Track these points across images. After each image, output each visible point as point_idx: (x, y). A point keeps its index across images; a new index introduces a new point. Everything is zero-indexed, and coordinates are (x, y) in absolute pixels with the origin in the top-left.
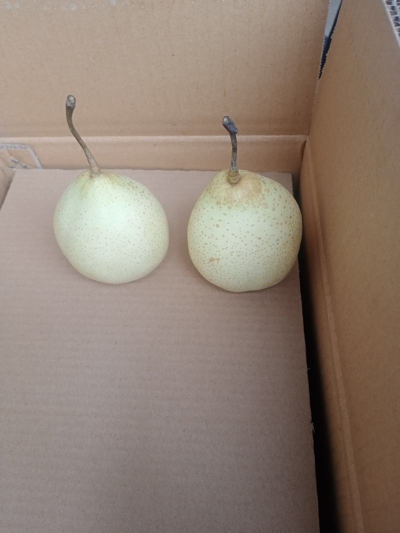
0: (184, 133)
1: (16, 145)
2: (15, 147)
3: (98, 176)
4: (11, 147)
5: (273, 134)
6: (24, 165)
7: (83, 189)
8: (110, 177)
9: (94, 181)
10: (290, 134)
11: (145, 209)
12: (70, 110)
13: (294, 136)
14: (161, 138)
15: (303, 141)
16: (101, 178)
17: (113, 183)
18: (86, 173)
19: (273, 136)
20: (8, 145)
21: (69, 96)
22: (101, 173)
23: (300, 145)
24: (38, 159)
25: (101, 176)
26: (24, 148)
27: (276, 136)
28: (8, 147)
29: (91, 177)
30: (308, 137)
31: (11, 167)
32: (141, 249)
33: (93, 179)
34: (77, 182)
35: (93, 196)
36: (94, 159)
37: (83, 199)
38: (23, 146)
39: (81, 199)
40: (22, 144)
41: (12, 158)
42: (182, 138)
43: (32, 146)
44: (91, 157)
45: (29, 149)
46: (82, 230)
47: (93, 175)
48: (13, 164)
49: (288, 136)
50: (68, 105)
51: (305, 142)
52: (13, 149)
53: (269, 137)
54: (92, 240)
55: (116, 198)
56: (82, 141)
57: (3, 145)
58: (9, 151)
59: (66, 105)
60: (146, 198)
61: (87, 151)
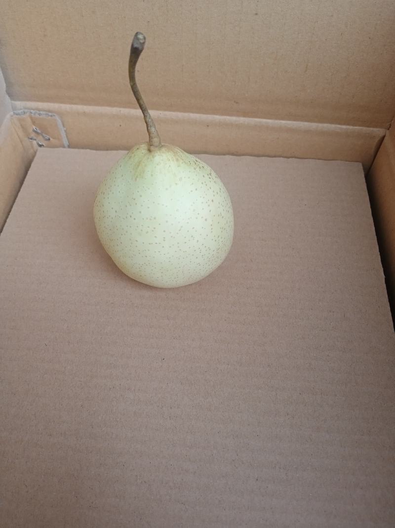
0: (245, 114)
1: (41, 112)
2: (40, 114)
3: (160, 150)
4: (35, 114)
5: (348, 124)
6: (48, 137)
7: (138, 166)
8: (174, 153)
9: (153, 157)
10: (368, 127)
11: (214, 196)
12: (136, 52)
13: (372, 129)
14: (218, 118)
15: (381, 135)
16: (163, 152)
17: (177, 160)
18: (143, 146)
19: (348, 127)
20: (32, 111)
21: (137, 33)
22: (162, 146)
23: (377, 140)
24: (65, 131)
25: (163, 149)
26: (51, 116)
27: (351, 127)
28: (31, 113)
29: (150, 151)
30: (388, 131)
31: (31, 139)
32: (205, 247)
33: (153, 153)
34: (130, 157)
35: (152, 175)
36: (155, 128)
37: (138, 179)
38: (50, 114)
39: (136, 180)
40: (50, 111)
41: (34, 127)
42: (242, 120)
43: (61, 114)
44: (151, 124)
45: (57, 118)
46: (135, 219)
47: (152, 148)
48: (33, 135)
49: (364, 128)
50: (136, 45)
51: (383, 138)
52: (37, 116)
53: (344, 127)
54: (147, 232)
55: (181, 179)
56: (143, 102)
57: (26, 110)
58: (31, 118)
59: (132, 45)
60: (215, 182)
61: (148, 116)
